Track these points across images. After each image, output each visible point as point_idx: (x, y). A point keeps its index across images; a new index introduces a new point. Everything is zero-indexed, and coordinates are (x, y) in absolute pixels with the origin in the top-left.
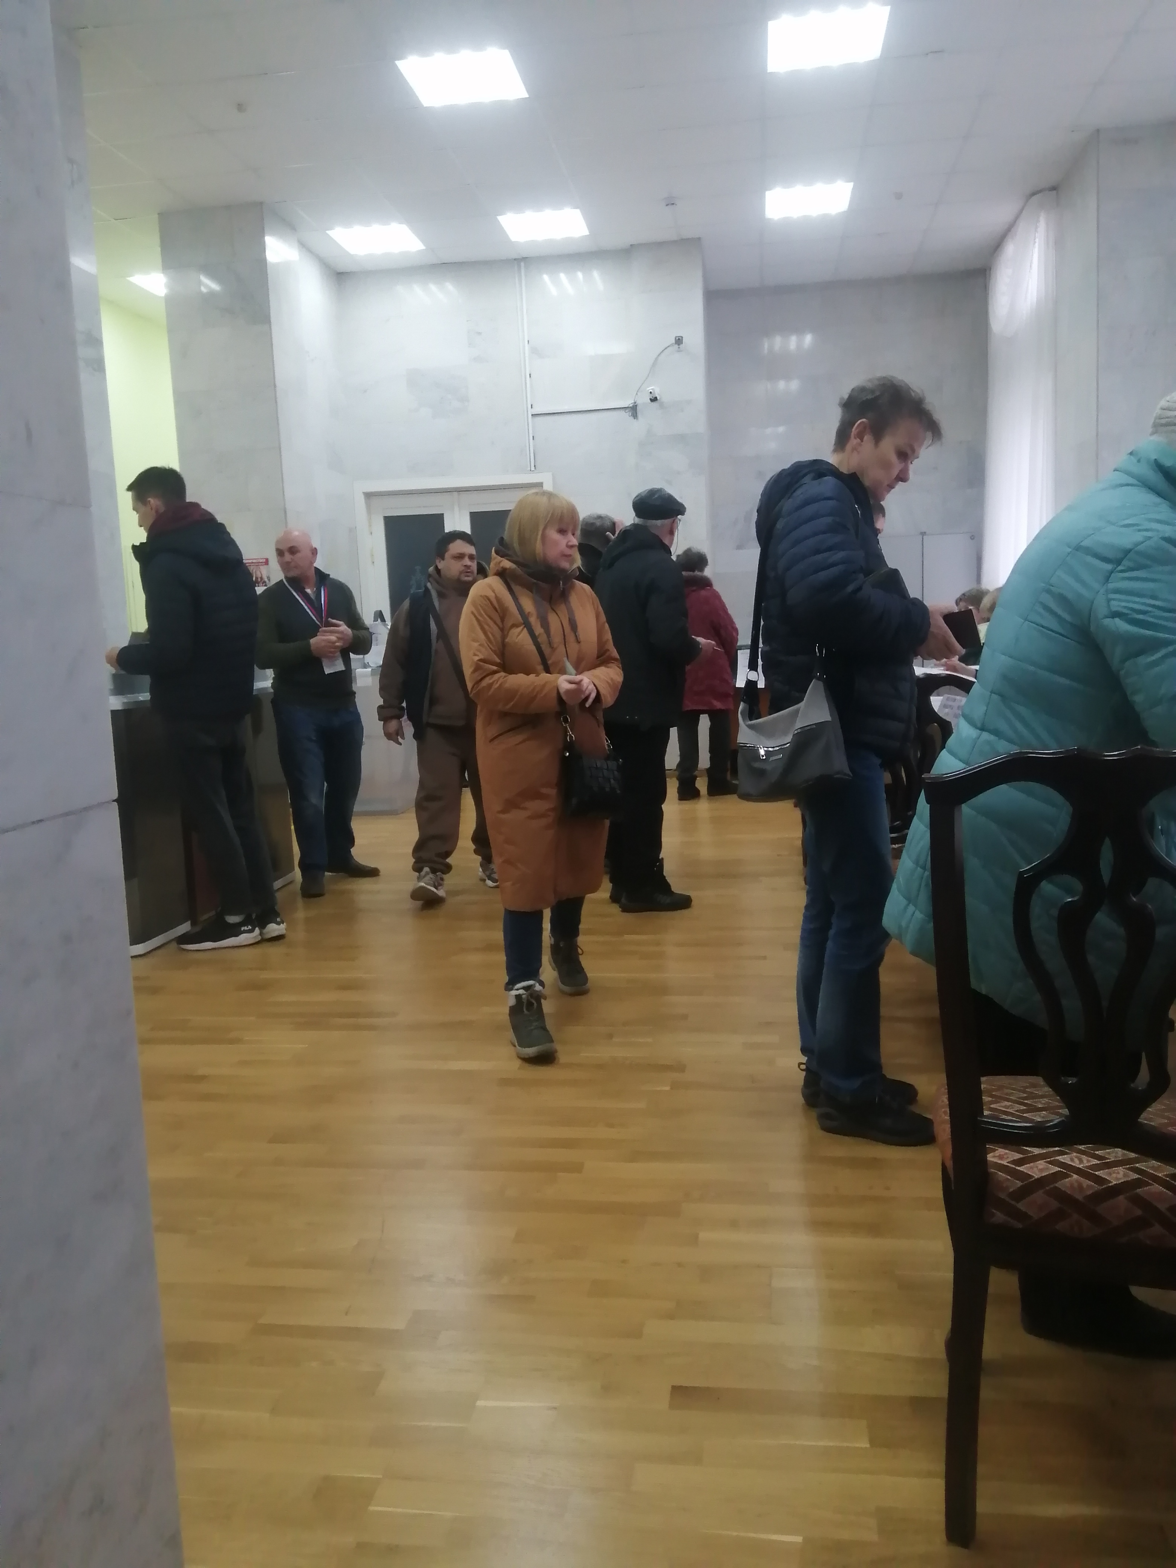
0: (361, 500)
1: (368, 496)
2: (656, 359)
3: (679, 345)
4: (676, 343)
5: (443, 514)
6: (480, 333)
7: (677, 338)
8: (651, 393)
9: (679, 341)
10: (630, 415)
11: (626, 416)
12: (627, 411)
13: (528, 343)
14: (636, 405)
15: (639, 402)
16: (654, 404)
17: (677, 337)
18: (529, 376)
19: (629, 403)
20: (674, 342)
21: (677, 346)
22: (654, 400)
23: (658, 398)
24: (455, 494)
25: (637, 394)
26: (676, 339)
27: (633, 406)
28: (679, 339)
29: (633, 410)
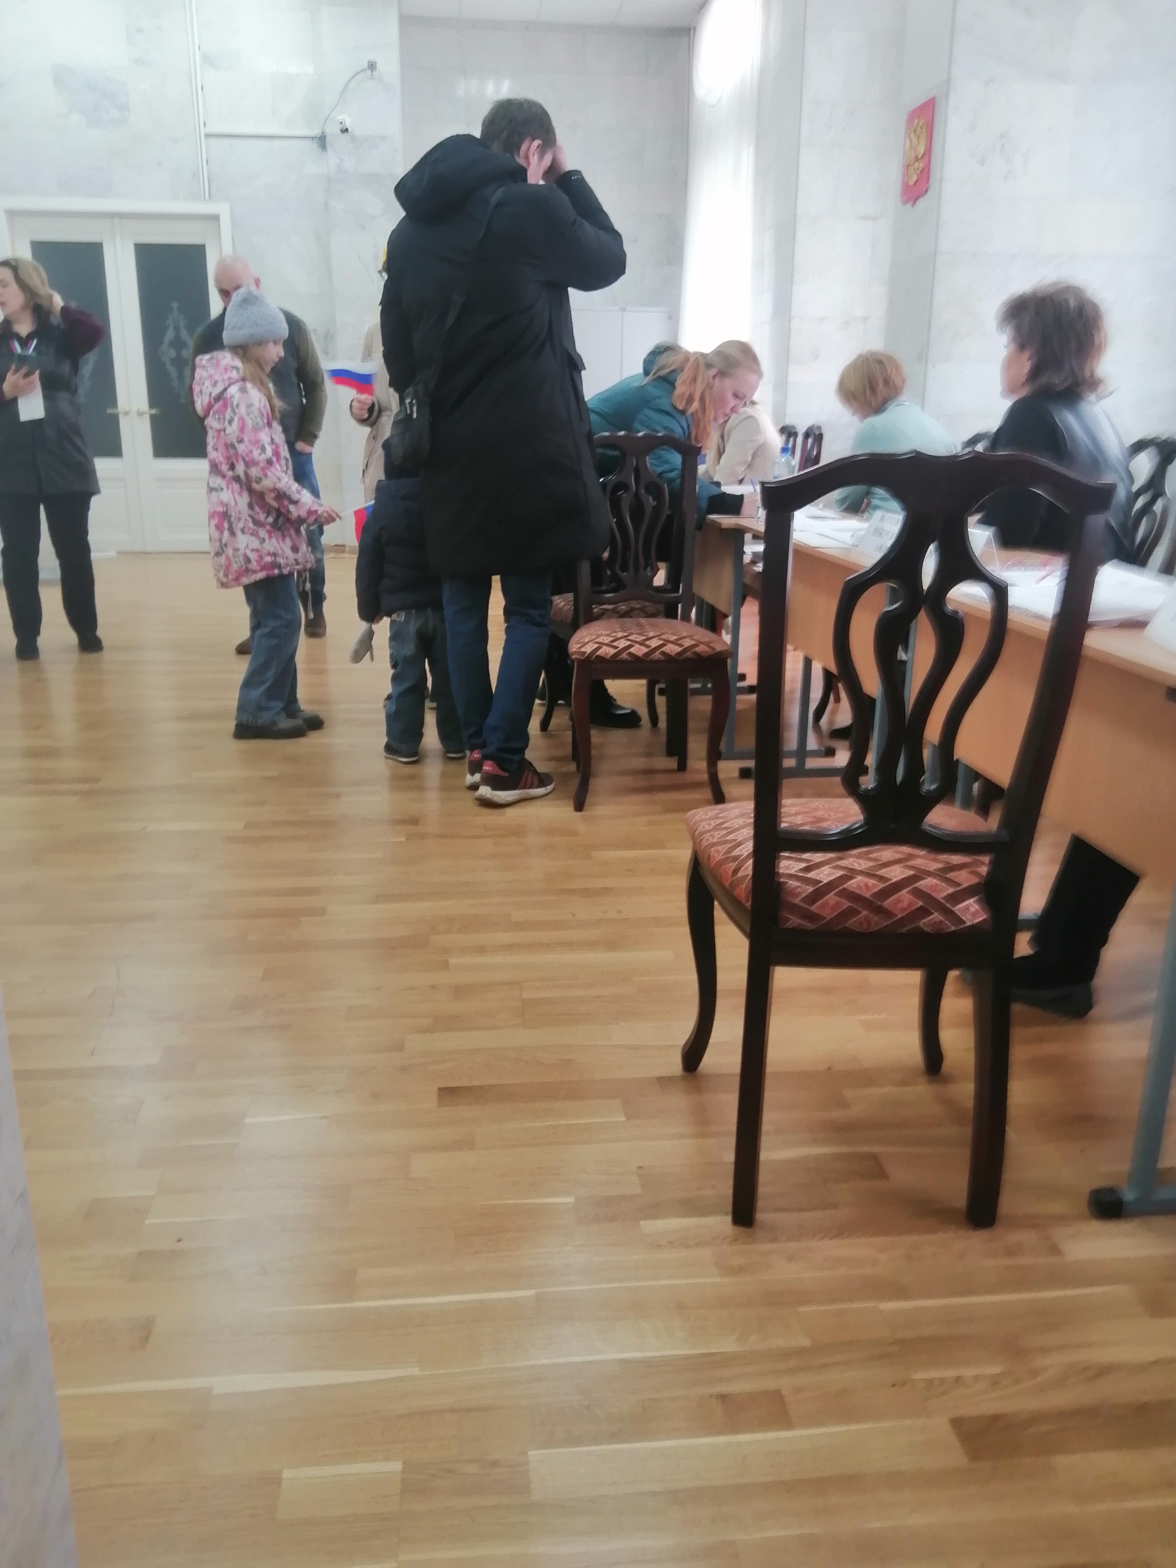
1: (14, 214)
2: (348, 82)
3: (372, 71)
4: (369, 69)
5: (102, 243)
6: (140, 30)
8: (341, 122)
10: (318, 145)
11: (314, 146)
12: (314, 141)
13: (199, 49)
14: (325, 136)
15: (328, 132)
16: (345, 135)
17: (370, 61)
18: (201, 88)
19: (316, 132)
20: (367, 67)
21: (369, 72)
22: (345, 131)
23: (350, 130)
24: (117, 220)
25: (325, 122)
27: (321, 135)
28: (372, 64)
29: (322, 141)
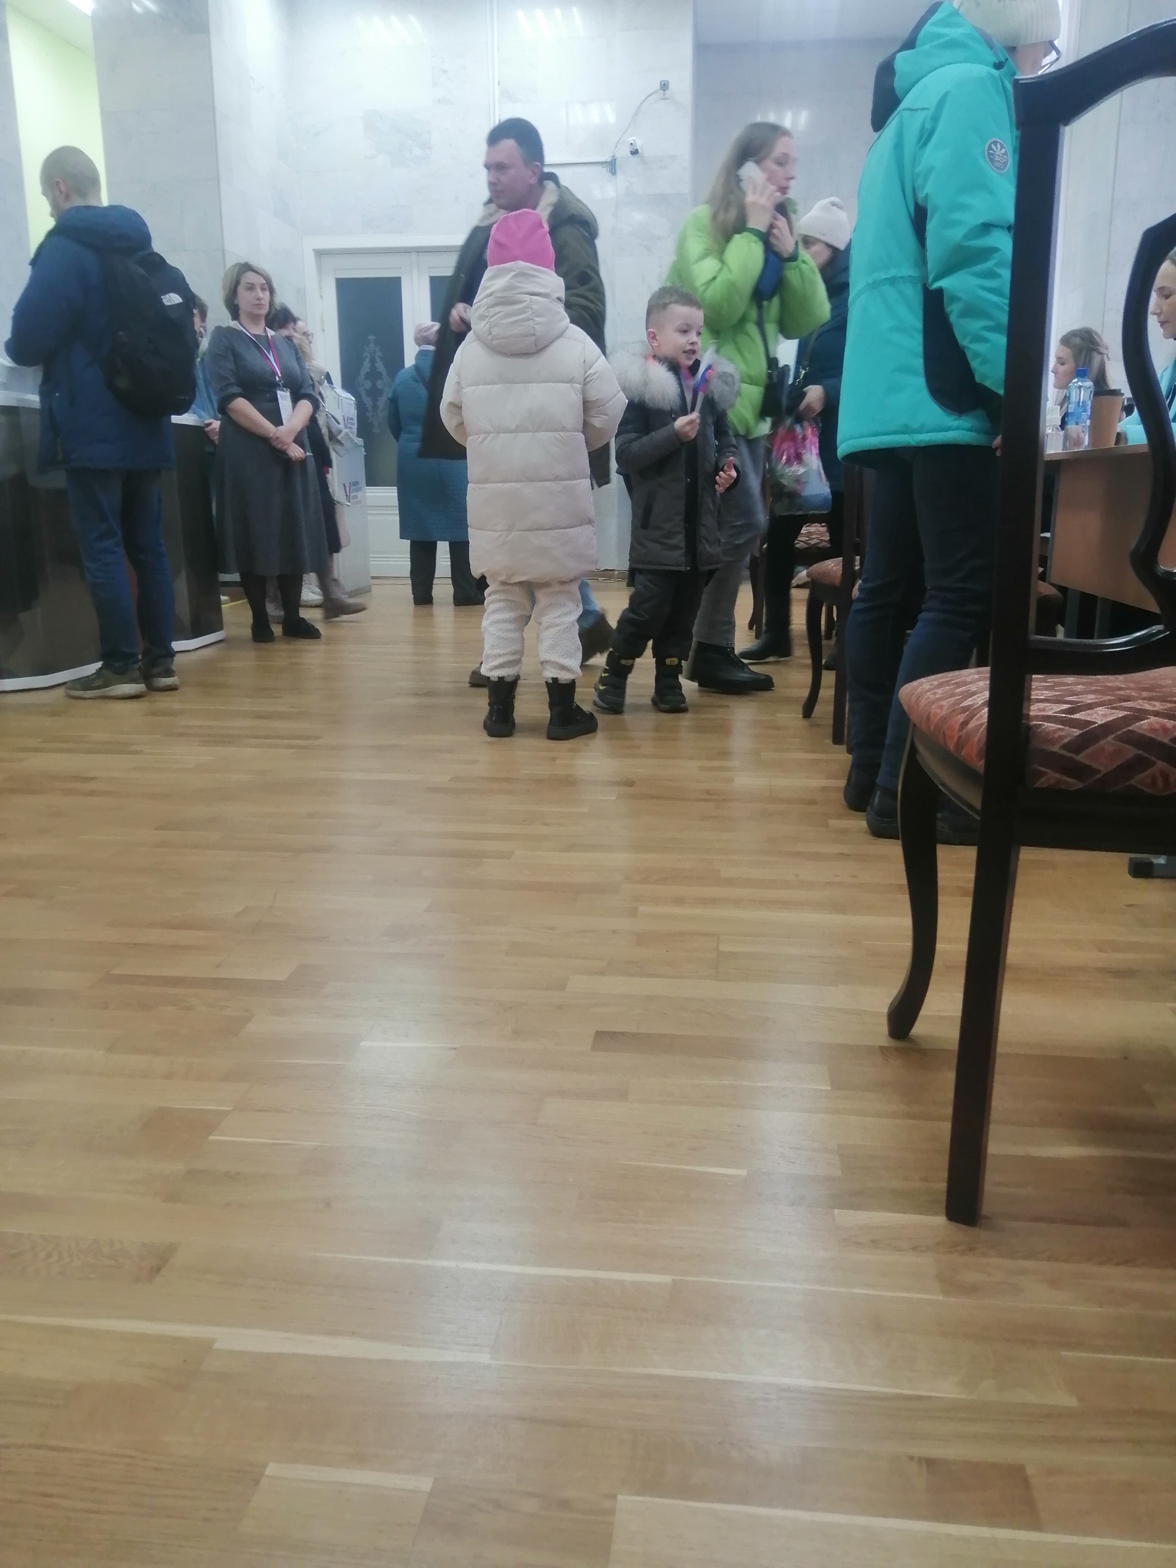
0: (310, 259)
1: (320, 254)
2: (639, 107)
3: (664, 91)
4: (661, 89)
5: (400, 278)
6: (445, 72)
7: (663, 83)
8: (632, 144)
9: (664, 86)
10: (608, 170)
11: (604, 171)
12: (605, 166)
13: (499, 84)
14: (615, 160)
15: (618, 155)
16: (635, 159)
17: (664, 81)
19: (607, 158)
20: (659, 88)
21: (662, 92)
22: (635, 152)
23: (639, 151)
24: (414, 255)
25: (616, 147)
26: (661, 83)
27: (612, 160)
28: (664, 84)
29: (612, 166)
